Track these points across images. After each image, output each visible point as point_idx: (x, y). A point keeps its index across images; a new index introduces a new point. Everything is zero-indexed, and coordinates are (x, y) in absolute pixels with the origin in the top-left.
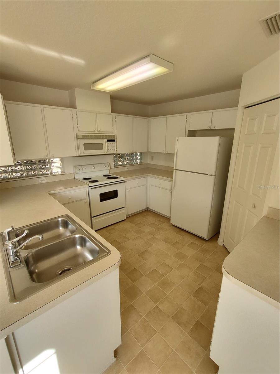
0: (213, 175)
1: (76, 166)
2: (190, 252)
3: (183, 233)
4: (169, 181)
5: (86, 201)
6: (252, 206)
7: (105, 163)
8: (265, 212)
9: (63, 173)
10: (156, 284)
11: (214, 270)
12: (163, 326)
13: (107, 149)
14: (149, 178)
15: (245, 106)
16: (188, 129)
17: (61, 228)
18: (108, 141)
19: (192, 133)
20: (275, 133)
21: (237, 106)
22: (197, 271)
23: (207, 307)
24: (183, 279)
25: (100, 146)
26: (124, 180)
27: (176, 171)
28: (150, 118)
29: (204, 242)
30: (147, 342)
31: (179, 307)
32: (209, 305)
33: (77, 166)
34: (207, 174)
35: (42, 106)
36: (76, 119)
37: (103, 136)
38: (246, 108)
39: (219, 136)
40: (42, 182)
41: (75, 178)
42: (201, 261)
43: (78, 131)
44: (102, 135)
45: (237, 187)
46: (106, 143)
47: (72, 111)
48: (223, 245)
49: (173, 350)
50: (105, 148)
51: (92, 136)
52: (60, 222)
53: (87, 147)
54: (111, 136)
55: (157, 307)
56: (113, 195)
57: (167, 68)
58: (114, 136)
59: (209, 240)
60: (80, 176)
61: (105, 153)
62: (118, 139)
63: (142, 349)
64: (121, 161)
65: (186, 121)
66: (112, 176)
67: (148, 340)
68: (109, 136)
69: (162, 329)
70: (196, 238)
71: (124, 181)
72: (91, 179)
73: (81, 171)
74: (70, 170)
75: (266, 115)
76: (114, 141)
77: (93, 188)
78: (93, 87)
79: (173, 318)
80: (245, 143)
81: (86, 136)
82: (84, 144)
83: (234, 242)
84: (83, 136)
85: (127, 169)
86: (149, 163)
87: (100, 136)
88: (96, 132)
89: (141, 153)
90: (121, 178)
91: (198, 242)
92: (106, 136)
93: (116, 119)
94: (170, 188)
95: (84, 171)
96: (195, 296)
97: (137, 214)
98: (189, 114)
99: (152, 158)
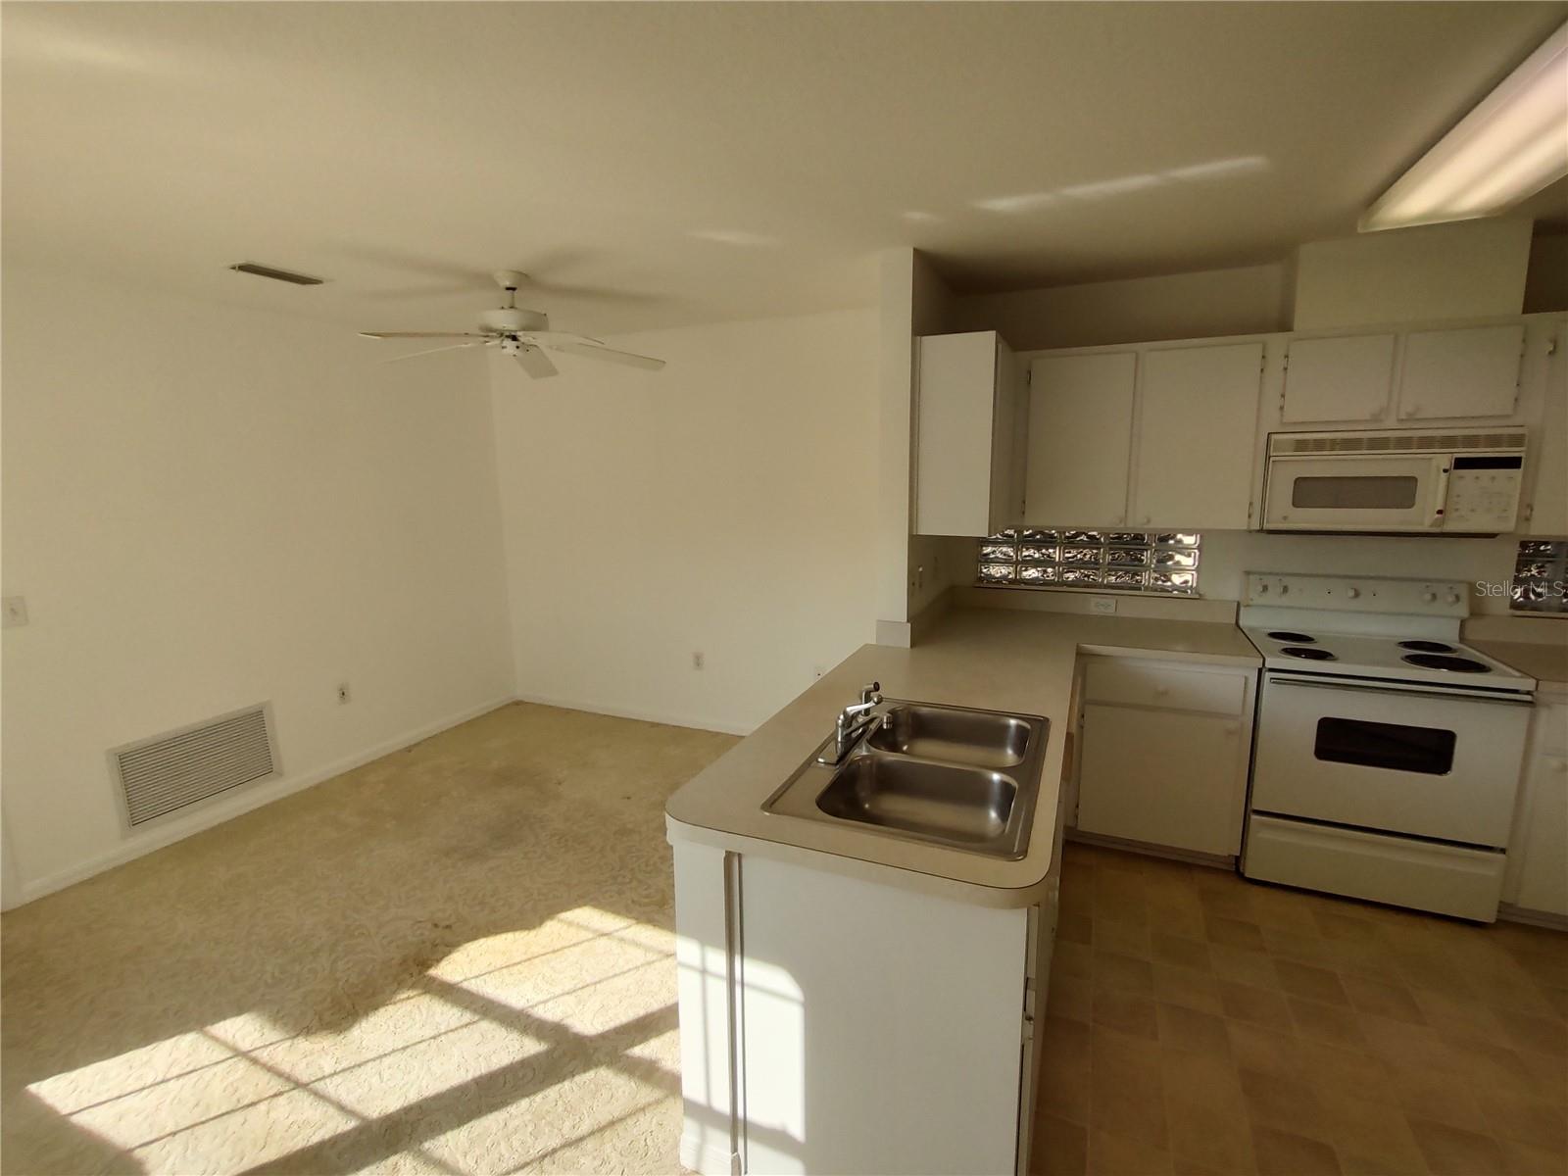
1: (1255, 573)
5: (1232, 725)
13: (1439, 507)
17: (1010, 752)
18: (1461, 464)
26: (1526, 691)
33: (1260, 573)
35: (1144, 346)
36: (1281, 374)
37: (1426, 443)
40: (1102, 611)
41: (1241, 623)
43: (1281, 422)
46: (1444, 476)
47: (1264, 347)
50: (1429, 500)
52: (1013, 731)
53: (1306, 492)
54: (1497, 440)
58: (1517, 440)
60: (1261, 620)
61: (1425, 528)
62: (1549, 456)
66: (1466, 652)
68: (1472, 441)
71: (1528, 698)
72: (1312, 640)
74: (1230, 589)
76: (1513, 463)
77: (1286, 678)
81: (1319, 445)
82: (1298, 479)
84: (1301, 446)
88: (1391, 423)
90: (1514, 676)
92: (1448, 442)
95: (1286, 600)
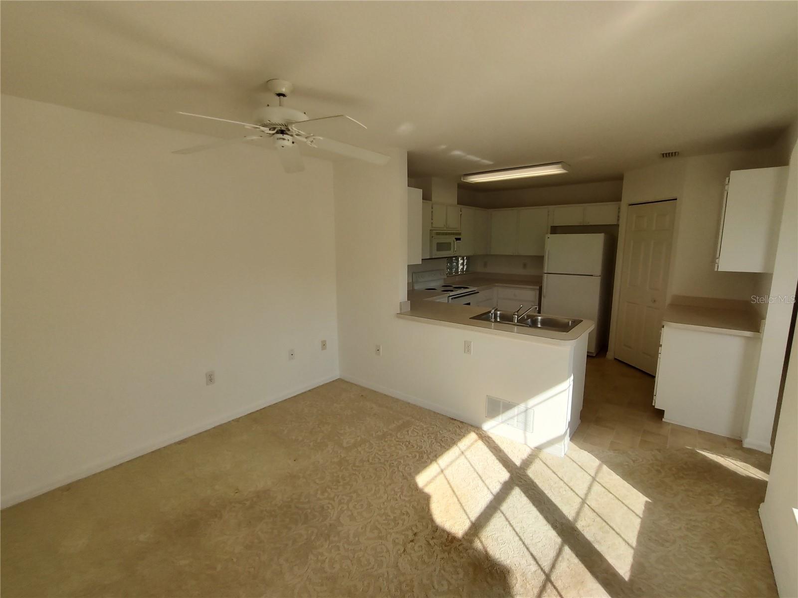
0: (600, 276)
4: (531, 290)
6: (652, 301)
7: (441, 270)
8: (668, 301)
13: (452, 250)
14: (496, 288)
15: (630, 203)
16: (550, 225)
18: (457, 239)
19: (555, 230)
21: (619, 200)
27: (547, 275)
28: (490, 210)
34: (592, 276)
36: (431, 213)
38: (631, 205)
39: (604, 233)
43: (432, 227)
48: (615, 357)
51: (443, 234)
57: (567, 171)
58: (460, 234)
59: (596, 355)
60: (419, 286)
61: (448, 256)
65: (549, 215)
66: (454, 286)
68: (456, 234)
72: (435, 289)
73: (421, 280)
75: (655, 214)
76: (460, 239)
78: (464, 179)
81: (439, 234)
82: (437, 243)
83: (631, 349)
86: (478, 271)
87: (452, 234)
89: (468, 258)
90: (471, 288)
93: (461, 211)
94: (535, 298)
95: (424, 279)
98: (551, 208)
99: (485, 265)
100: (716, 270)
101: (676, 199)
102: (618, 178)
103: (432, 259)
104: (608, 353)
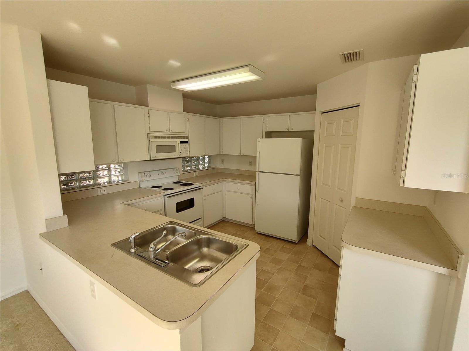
0: (299, 175)
2: (285, 256)
3: (271, 239)
4: (250, 185)
6: (340, 200)
7: (174, 168)
8: (353, 203)
9: (125, 182)
10: (262, 290)
11: (312, 269)
12: (284, 324)
13: (180, 152)
14: (224, 183)
15: (322, 111)
16: (265, 130)
18: (182, 142)
19: (269, 135)
20: (352, 135)
21: (314, 110)
22: (297, 272)
23: (317, 300)
24: (287, 281)
25: (172, 148)
26: (200, 187)
27: (259, 174)
28: (221, 118)
29: (294, 245)
30: (274, 341)
31: (292, 306)
32: (318, 298)
33: (143, 172)
34: (293, 175)
35: (113, 103)
36: (148, 118)
37: (176, 138)
38: (323, 113)
39: (302, 138)
40: (102, 193)
41: (141, 186)
42: (297, 263)
43: (150, 131)
44: (175, 136)
45: (322, 185)
46: (179, 145)
47: (144, 110)
48: (313, 245)
49: (300, 341)
50: (178, 150)
51: (164, 137)
53: (160, 149)
54: (184, 138)
55: (271, 310)
56: (190, 204)
57: (259, 76)
58: (187, 138)
59: (298, 242)
60: (147, 184)
61: (178, 157)
62: (191, 141)
63: (272, 347)
64: (188, 166)
65: (263, 122)
66: (184, 182)
67: (275, 339)
68: (181, 138)
69: (284, 327)
70: (285, 242)
72: (161, 187)
73: (148, 178)
74: (134, 178)
75: (342, 121)
76: (187, 142)
77: (170, 196)
78: (173, 85)
79: (291, 315)
80: (325, 144)
81: (159, 137)
82: (156, 146)
83: (325, 239)
84: (155, 137)
85: (196, 175)
86: (218, 167)
87: (172, 137)
88: (169, 133)
89: (209, 157)
90: (196, 184)
91: (288, 246)
92: (178, 138)
93: (188, 118)
94: (250, 192)
95: (152, 178)
96: (303, 294)
97: (213, 226)
98: (265, 116)
99: (223, 162)
100: (401, 185)
101: (359, 106)
102: (313, 91)
103: (151, 160)
104: (308, 239)
